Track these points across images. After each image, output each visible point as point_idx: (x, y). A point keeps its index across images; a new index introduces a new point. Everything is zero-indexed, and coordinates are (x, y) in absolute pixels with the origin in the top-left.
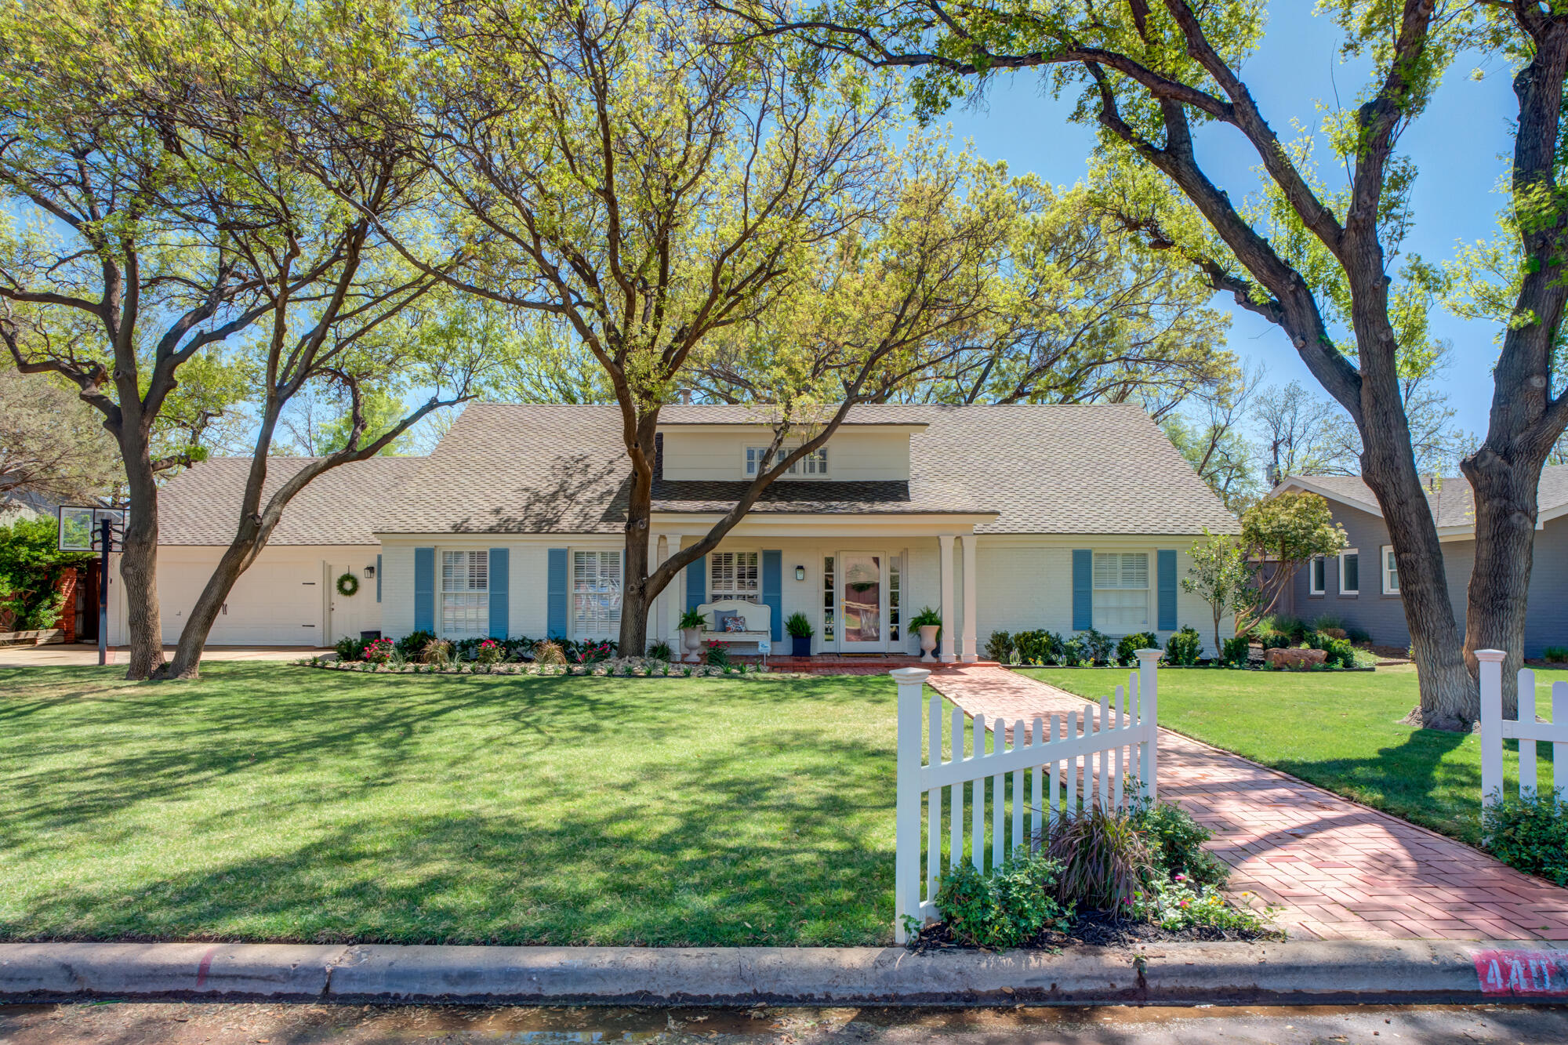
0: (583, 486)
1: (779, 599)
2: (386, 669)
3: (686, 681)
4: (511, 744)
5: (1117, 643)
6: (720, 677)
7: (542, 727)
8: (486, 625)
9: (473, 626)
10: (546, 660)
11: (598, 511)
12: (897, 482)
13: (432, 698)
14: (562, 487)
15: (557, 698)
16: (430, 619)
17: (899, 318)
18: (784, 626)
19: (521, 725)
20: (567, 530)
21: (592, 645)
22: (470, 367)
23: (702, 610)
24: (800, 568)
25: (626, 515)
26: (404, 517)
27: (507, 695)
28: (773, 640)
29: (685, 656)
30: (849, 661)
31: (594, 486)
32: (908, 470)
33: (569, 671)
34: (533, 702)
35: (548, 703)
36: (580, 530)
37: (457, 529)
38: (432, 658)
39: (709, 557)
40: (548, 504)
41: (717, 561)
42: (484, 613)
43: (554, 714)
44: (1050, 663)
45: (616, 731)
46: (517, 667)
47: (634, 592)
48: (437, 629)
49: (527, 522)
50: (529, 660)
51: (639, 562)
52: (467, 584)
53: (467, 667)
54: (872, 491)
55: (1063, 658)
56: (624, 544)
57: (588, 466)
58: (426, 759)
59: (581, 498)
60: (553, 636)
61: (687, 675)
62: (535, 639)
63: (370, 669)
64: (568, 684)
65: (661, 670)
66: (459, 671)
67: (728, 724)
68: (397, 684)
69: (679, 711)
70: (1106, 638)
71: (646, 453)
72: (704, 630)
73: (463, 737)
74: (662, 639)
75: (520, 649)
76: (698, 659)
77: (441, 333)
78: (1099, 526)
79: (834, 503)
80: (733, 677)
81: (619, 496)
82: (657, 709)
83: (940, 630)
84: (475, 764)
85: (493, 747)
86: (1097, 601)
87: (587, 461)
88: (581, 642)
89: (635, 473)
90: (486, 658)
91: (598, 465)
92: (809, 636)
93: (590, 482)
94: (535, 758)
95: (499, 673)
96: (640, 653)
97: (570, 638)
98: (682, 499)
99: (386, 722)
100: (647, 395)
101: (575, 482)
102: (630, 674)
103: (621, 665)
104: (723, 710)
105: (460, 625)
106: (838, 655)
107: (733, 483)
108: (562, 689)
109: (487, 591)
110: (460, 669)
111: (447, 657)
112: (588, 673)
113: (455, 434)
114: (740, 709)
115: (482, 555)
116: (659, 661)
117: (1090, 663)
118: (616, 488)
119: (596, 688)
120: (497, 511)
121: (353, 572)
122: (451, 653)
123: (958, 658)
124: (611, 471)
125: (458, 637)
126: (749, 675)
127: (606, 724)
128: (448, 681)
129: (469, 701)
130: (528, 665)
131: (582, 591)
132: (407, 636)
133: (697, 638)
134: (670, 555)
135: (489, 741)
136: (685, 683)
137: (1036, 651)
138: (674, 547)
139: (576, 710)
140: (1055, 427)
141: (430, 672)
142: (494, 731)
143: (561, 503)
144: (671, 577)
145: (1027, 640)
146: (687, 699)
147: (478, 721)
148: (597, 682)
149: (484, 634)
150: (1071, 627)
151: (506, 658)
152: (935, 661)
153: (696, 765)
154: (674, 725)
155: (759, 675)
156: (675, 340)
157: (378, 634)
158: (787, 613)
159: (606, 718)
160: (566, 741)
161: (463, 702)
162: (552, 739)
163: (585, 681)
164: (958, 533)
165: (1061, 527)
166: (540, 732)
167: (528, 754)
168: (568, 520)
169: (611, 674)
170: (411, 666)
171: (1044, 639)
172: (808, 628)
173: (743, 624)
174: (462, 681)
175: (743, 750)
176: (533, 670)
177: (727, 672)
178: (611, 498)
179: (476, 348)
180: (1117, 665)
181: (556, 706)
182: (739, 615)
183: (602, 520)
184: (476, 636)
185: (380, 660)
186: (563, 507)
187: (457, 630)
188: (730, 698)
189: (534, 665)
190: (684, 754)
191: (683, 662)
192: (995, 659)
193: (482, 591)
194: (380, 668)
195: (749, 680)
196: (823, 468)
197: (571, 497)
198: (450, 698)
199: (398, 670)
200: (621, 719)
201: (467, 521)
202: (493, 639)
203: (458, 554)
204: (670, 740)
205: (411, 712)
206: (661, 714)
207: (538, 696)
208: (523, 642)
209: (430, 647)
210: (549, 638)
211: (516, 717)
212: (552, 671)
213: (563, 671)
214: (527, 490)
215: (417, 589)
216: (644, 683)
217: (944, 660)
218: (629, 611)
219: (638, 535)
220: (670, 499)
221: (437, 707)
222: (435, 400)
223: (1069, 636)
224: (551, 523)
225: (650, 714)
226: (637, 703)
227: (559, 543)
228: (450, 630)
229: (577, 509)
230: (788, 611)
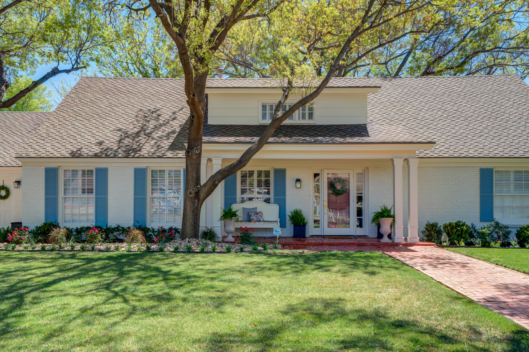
0: (156, 128)
1: (284, 200)
2: (21, 248)
3: (227, 255)
4: (101, 314)
5: (514, 231)
6: (251, 252)
7: (127, 296)
8: (93, 218)
9: (84, 218)
10: (133, 240)
11: (166, 144)
12: (360, 125)
13: (48, 270)
14: (143, 129)
15: (139, 270)
16: (55, 214)
17: (367, 12)
18: (288, 218)
19: (111, 294)
20: (146, 155)
21: (164, 231)
22: (80, 48)
23: (235, 207)
24: (298, 180)
25: (186, 145)
26: (37, 148)
27: (103, 268)
28: (281, 226)
29: (224, 237)
30: (332, 241)
31: (163, 128)
32: (367, 117)
33: (148, 248)
34: (122, 274)
35: (132, 275)
36: (155, 156)
37: (75, 155)
38: (55, 241)
39: (239, 174)
40: (133, 140)
41: (244, 176)
42: (92, 210)
43: (137, 284)
44: (469, 245)
45: (185, 300)
46: (113, 246)
47: (192, 195)
48: (60, 221)
49: (120, 151)
50: (122, 241)
51: (195, 175)
52: (80, 191)
53: (78, 246)
54: (344, 131)
55: (478, 241)
56: (184, 165)
57: (159, 115)
58: (25, 333)
59: (155, 135)
60: (137, 225)
61: (228, 251)
62: (126, 226)
63: (10, 248)
64: (147, 258)
65: (210, 248)
66: (72, 250)
67: (268, 292)
68: (25, 260)
69: (230, 281)
70: (506, 227)
71: (200, 102)
72: (237, 221)
73: (64, 307)
74: (209, 227)
75: (115, 233)
76: (233, 240)
77: (60, 24)
78: (499, 152)
79: (319, 138)
80: (259, 253)
81: (180, 133)
82: (212, 279)
83: (394, 220)
84: (68, 336)
85: (87, 318)
86: (497, 202)
87: (158, 112)
88: (156, 228)
89: (192, 116)
90: (92, 240)
91: (166, 115)
92: (304, 225)
93: (161, 125)
94: (120, 329)
95: (100, 251)
96: (195, 236)
97: (148, 226)
98: (221, 136)
99: (6, 293)
100: (201, 60)
101: (152, 124)
102: (189, 251)
103: (183, 245)
104: (261, 279)
105: (76, 218)
106: (324, 237)
107: (253, 126)
108: (143, 262)
109: (94, 195)
110: (73, 247)
111: (64, 239)
112: (161, 250)
113: (73, 95)
114: (274, 279)
115: (90, 172)
116: (209, 242)
117: (498, 245)
118: (178, 130)
119: (166, 261)
120: (101, 143)
121: (6, 184)
122: (68, 237)
123: (406, 239)
124: (174, 119)
125: (73, 226)
126: (269, 251)
127: (177, 293)
128: (63, 257)
129: (76, 273)
130: (120, 245)
131: (155, 195)
132: (39, 225)
133: (232, 226)
134: (215, 172)
135: (84, 310)
136: (228, 257)
137: (458, 236)
138: (217, 166)
139: (154, 280)
140: (460, 90)
141: (52, 250)
142: (89, 301)
143: (142, 139)
144: (216, 185)
145: (452, 228)
146: (233, 270)
147: (78, 291)
148: (167, 257)
149: (92, 224)
150: (479, 219)
151: (106, 239)
152: (390, 241)
153: (255, 335)
154: (228, 294)
155: (277, 251)
156: (218, 26)
157: (20, 223)
158: (289, 210)
159: (176, 287)
160: (145, 310)
161: (71, 274)
162: (134, 309)
163: (158, 256)
164: (406, 157)
165: (472, 153)
166: (126, 301)
167: (115, 324)
168: (147, 149)
169: (176, 251)
170: (39, 246)
171: (465, 228)
172: (304, 219)
173: (261, 216)
174: (73, 257)
175: (287, 318)
176: (123, 248)
177: (255, 249)
178: (175, 135)
179: (84, 34)
180: (518, 246)
181: (139, 277)
182: (258, 211)
183: (168, 149)
184: (86, 225)
185: (18, 242)
186: (143, 141)
187: (73, 221)
188: (263, 269)
189: (124, 245)
190: (244, 323)
191: (223, 241)
192: (429, 240)
193: (90, 196)
194: (18, 248)
195: (270, 255)
196: (311, 116)
197: (149, 135)
198: (61, 271)
199: (30, 249)
200: (188, 288)
201: (79, 150)
202: (97, 227)
203: (75, 172)
204: (228, 308)
205: (29, 283)
206: (216, 283)
207: (126, 268)
208: (117, 229)
209: (53, 233)
210: (135, 226)
211: (108, 287)
212: (136, 249)
213: (144, 248)
214: (120, 130)
215: (46, 194)
216: (199, 258)
217: (396, 241)
218: (188, 208)
219: (194, 157)
220: (213, 136)
221: (49, 279)
222: (56, 68)
223: (480, 226)
224: (135, 151)
225: (208, 283)
226: (197, 274)
227: (141, 164)
228: (69, 221)
229: (153, 142)
230: (290, 209)
